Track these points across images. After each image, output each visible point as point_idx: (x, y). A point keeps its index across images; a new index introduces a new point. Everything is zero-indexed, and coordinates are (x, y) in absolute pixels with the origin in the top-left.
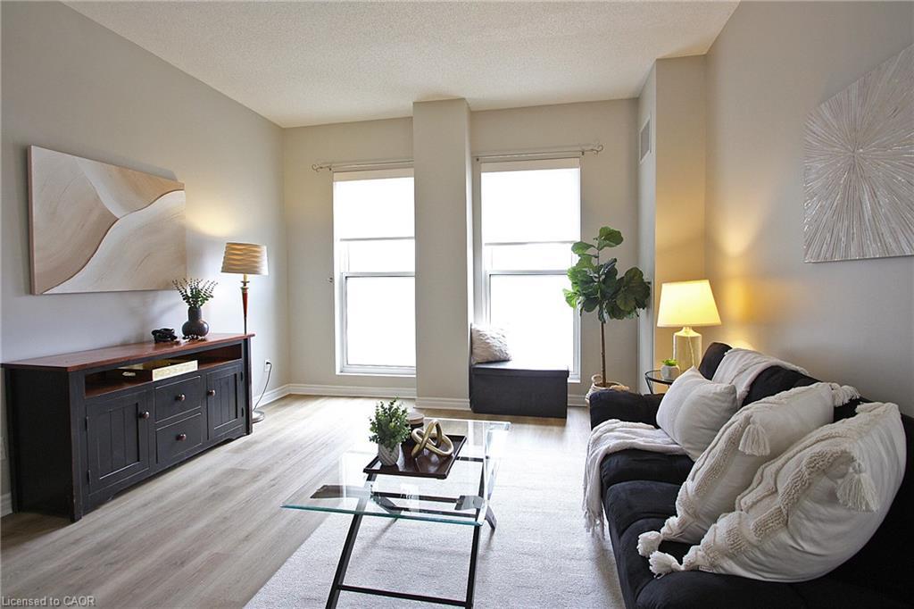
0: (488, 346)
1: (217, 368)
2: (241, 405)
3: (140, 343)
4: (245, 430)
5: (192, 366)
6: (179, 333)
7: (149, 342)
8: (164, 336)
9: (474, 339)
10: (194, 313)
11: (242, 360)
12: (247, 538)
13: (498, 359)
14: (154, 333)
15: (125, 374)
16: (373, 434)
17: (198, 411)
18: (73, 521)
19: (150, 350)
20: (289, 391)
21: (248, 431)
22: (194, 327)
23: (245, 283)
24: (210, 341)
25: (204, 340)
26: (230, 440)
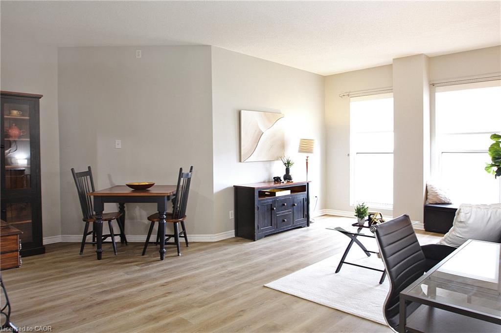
0: (436, 195)
1: (296, 195)
2: (306, 213)
3: (269, 182)
4: (306, 224)
5: (288, 192)
6: (282, 179)
7: (272, 182)
8: (277, 180)
9: (428, 190)
10: (287, 170)
11: (306, 192)
12: (311, 253)
13: (443, 202)
14: (274, 178)
15: (266, 193)
16: (356, 214)
17: (290, 211)
18: (254, 241)
19: (272, 185)
20: (326, 212)
21: (308, 225)
22: (287, 177)
23: (307, 157)
24: (294, 182)
25: (292, 182)
26: (301, 227)
